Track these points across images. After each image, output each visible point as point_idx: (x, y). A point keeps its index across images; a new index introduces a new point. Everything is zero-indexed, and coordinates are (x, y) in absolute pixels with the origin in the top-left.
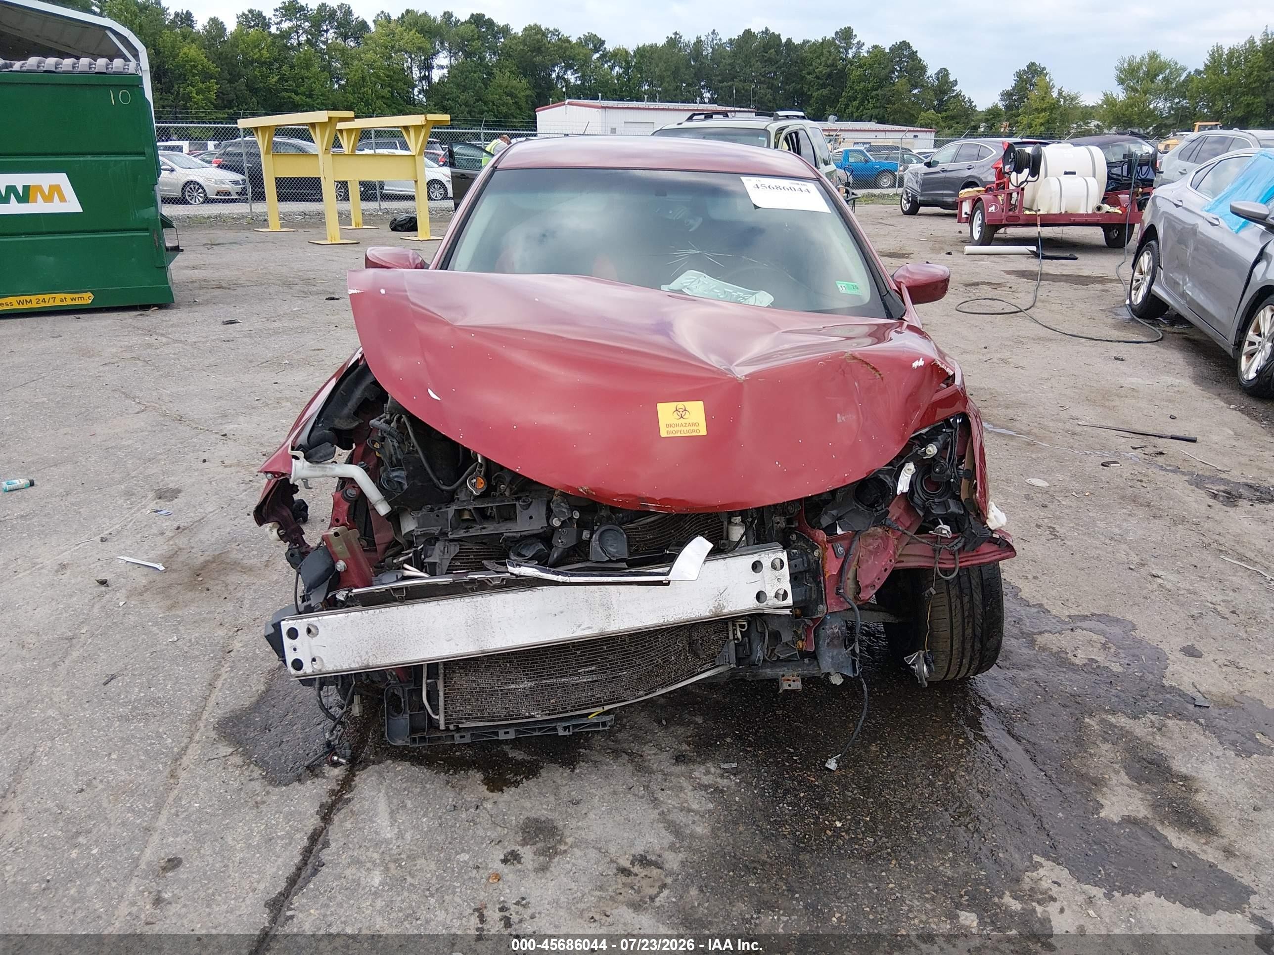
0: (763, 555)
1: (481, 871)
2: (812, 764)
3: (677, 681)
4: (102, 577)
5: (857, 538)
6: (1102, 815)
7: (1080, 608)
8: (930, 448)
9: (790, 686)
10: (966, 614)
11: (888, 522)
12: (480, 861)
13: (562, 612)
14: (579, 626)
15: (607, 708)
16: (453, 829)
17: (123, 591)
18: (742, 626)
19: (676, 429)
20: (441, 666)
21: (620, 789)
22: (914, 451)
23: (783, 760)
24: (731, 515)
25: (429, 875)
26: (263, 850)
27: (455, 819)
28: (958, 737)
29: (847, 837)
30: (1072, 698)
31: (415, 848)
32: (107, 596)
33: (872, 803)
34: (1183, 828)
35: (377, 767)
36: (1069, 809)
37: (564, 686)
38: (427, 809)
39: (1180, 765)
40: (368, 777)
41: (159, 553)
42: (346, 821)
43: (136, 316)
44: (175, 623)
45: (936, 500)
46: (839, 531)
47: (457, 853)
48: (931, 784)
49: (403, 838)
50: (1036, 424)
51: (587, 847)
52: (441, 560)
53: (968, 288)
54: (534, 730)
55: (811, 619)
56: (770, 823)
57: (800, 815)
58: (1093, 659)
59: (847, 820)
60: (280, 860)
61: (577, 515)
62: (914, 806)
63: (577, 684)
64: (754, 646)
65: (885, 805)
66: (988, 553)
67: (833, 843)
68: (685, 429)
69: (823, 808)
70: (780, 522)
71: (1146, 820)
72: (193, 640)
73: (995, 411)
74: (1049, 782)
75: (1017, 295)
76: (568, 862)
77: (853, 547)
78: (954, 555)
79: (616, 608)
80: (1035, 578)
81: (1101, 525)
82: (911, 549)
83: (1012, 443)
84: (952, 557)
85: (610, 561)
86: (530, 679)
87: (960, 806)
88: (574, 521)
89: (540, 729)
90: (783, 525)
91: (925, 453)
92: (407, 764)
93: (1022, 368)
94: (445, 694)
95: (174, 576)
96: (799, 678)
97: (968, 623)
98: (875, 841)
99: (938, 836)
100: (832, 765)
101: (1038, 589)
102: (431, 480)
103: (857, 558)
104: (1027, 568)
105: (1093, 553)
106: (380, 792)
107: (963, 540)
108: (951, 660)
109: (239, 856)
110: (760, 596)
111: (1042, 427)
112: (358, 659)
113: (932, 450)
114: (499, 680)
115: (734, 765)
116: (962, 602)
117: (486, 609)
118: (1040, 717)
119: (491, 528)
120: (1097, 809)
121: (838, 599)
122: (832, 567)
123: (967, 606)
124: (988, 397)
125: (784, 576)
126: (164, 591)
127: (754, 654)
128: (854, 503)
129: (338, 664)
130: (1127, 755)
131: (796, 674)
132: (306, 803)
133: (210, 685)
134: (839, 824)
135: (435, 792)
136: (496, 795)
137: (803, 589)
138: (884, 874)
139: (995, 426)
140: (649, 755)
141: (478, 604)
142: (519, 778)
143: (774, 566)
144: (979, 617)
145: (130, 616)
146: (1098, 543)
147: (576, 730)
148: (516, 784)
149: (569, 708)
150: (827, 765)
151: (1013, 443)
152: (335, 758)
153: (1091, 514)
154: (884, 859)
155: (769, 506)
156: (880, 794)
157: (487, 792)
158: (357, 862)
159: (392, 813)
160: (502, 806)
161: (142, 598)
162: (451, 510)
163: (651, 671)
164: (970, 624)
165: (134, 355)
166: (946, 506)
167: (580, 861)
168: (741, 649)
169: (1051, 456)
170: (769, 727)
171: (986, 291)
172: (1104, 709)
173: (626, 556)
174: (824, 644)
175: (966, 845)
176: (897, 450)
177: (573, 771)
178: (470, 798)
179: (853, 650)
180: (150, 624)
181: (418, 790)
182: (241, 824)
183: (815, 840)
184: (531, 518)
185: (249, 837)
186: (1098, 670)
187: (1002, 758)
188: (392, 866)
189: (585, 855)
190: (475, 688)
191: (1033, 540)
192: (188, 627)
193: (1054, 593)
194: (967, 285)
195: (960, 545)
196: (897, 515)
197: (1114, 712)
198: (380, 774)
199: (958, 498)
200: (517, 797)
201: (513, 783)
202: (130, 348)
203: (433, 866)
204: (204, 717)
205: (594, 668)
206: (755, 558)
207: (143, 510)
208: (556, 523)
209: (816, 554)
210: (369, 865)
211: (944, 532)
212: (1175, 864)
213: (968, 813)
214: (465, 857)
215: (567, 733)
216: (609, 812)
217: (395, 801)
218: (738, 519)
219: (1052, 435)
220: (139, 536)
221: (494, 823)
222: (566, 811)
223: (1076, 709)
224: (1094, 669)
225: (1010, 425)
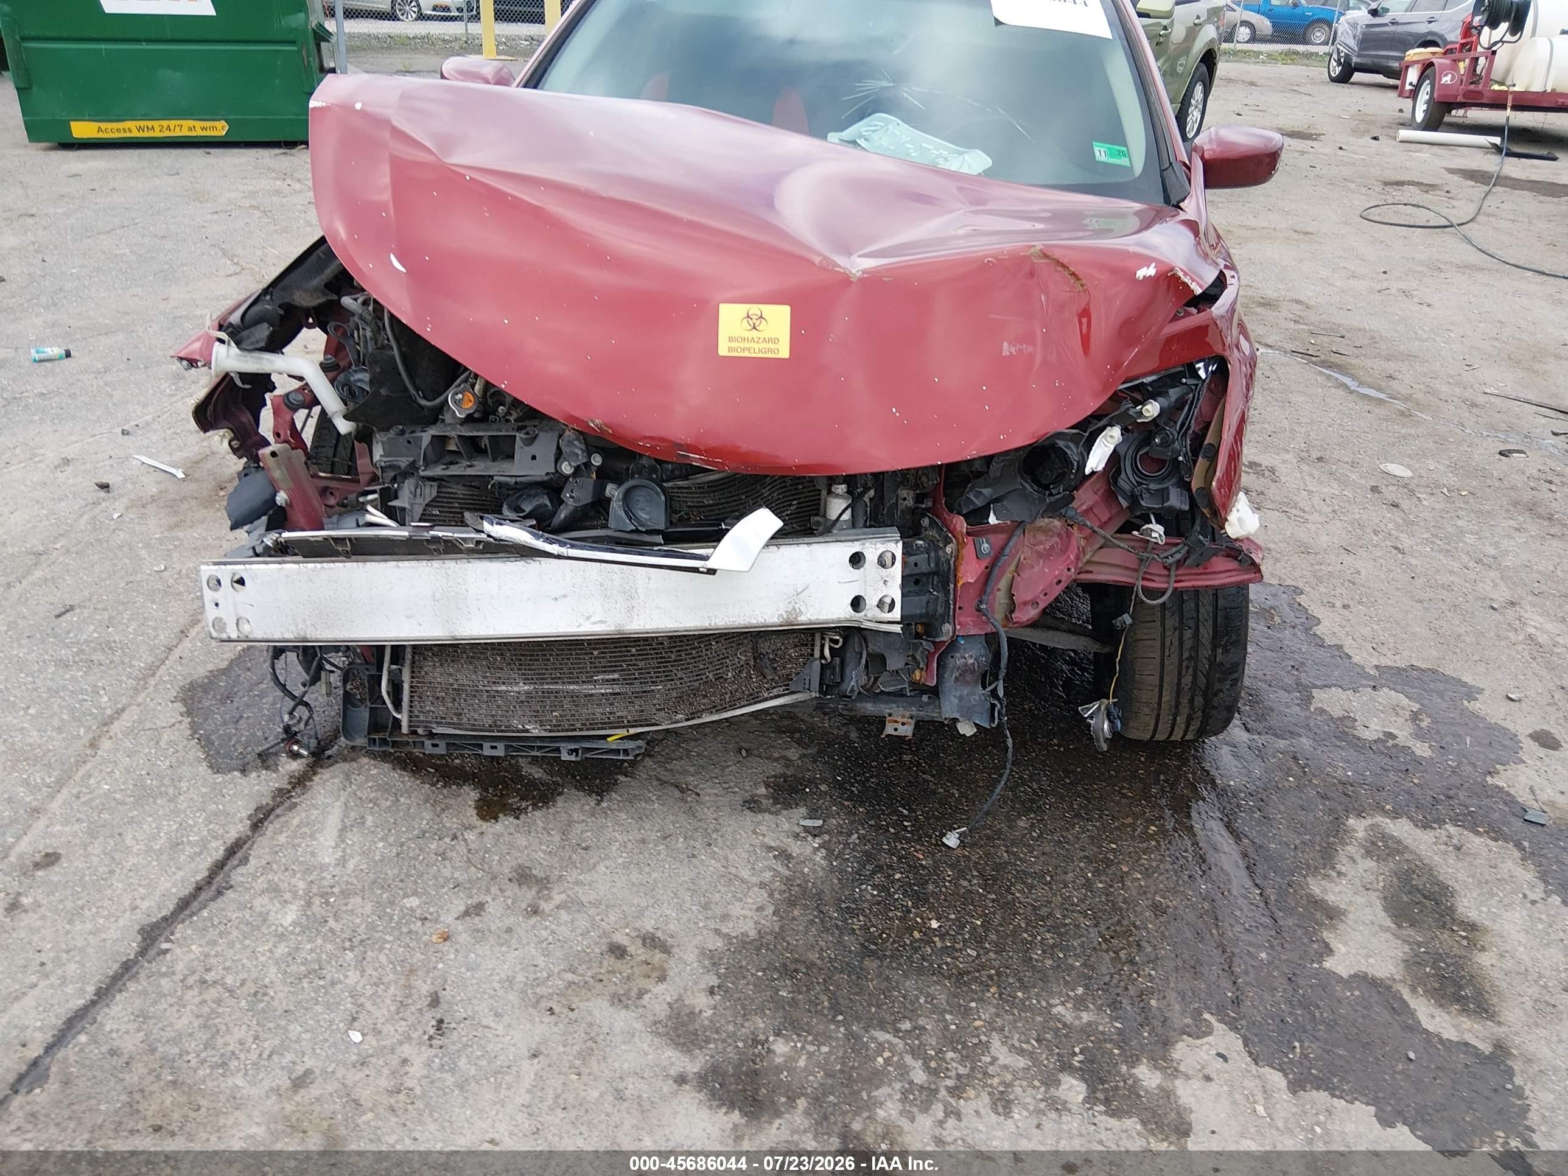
0: (868, 544)
1: (428, 924)
2: (926, 835)
3: (733, 707)
4: (104, 480)
5: (1019, 532)
6: (1327, 965)
7: (1397, 657)
8: (1148, 407)
9: (896, 730)
10: (1186, 655)
11: (1071, 513)
12: (431, 910)
13: (565, 596)
14: (588, 618)
15: (632, 731)
16: (413, 862)
17: (125, 500)
18: (833, 641)
19: (743, 345)
20: (409, 650)
21: (654, 836)
22: (1123, 409)
23: (888, 824)
24: (832, 480)
25: (358, 921)
26: (165, 857)
27: (421, 849)
28: (1151, 822)
29: (939, 945)
30: (1340, 787)
31: (355, 881)
32: (103, 504)
33: (993, 901)
34: (1443, 1001)
35: (346, 766)
36: (1279, 948)
37: (573, 696)
38: (390, 830)
39: (1468, 906)
40: (332, 777)
41: (186, 455)
42: (281, 832)
43: (276, 155)
44: (171, 547)
45: (1153, 486)
46: (992, 520)
47: (406, 896)
48: (1088, 885)
49: (344, 866)
50: (1422, 387)
51: (579, 911)
52: (412, 505)
53: (1387, 188)
54: (532, 748)
55: (934, 643)
56: (839, 910)
57: (885, 904)
58: (1390, 733)
59: (948, 919)
60: (181, 873)
61: (597, 460)
62: (1050, 914)
63: (592, 695)
64: (848, 671)
65: (1009, 907)
66: (1221, 572)
67: (916, 950)
68: (756, 346)
69: (920, 899)
70: (907, 497)
71: (1390, 983)
72: (184, 572)
73: (1369, 363)
74: (1262, 905)
75: (1454, 203)
76: (546, 928)
77: (1011, 544)
78: (1169, 570)
79: (642, 598)
80: (1346, 607)
81: (1470, 539)
82: (1104, 556)
83: (1377, 411)
84: (1166, 572)
85: (637, 531)
86: (526, 681)
87: (1119, 922)
88: (594, 469)
89: (540, 748)
90: (910, 503)
91: (1140, 413)
92: (387, 766)
93: (1429, 305)
94: (412, 687)
95: (193, 486)
96: (913, 722)
97: (1188, 667)
98: (978, 955)
99: (1070, 961)
100: (952, 840)
101: (1344, 623)
102: (406, 389)
103: (1016, 560)
104: (1338, 591)
105: (1442, 579)
106: (338, 800)
107: (1186, 548)
108: (1158, 715)
109: (132, 860)
110: (857, 603)
111: (1431, 391)
112: (292, 628)
113: (1152, 409)
114: (485, 677)
115: (819, 823)
116: (1181, 639)
117: (460, 580)
118: (1283, 808)
119: (481, 467)
120: (1321, 956)
121: (978, 616)
122: (969, 573)
123: (1188, 644)
124: (1366, 342)
125: (893, 578)
126: (172, 506)
127: (847, 680)
128: (1019, 479)
129: (268, 631)
130: (1395, 880)
131: (908, 714)
132: (240, 803)
133: (182, 632)
134: (935, 924)
135: (409, 809)
136: (484, 826)
137: (924, 598)
138: (973, 1004)
139: (1361, 384)
140: (709, 795)
141: (450, 572)
142: (524, 804)
143: (881, 563)
144: (1205, 661)
145: (121, 533)
146: (1456, 565)
147: (588, 756)
148: (517, 813)
149: (579, 726)
150: (944, 840)
151: (1381, 411)
152: (295, 748)
153: (1460, 523)
154: (982, 983)
155: (894, 473)
156: (1008, 890)
157: (475, 817)
158: (274, 890)
159: (343, 830)
160: (488, 841)
161: (143, 511)
162: (426, 437)
163: (698, 689)
164: (1191, 670)
165: (254, 203)
166: (1163, 494)
167: (563, 928)
168: (828, 672)
169: (1430, 435)
170: (887, 776)
171: (1412, 194)
172: (1383, 809)
173: (662, 526)
174: (950, 678)
175: (1107, 978)
176: (1091, 405)
177: (598, 803)
178: (451, 822)
179: (994, 693)
180: (140, 545)
181: (388, 804)
182: (150, 819)
183: (894, 942)
184: (534, 458)
185: (154, 838)
186: (1394, 751)
187: (1204, 861)
188: (317, 901)
189: (572, 921)
190: (451, 685)
191: (1362, 552)
192: (186, 554)
193: (1366, 631)
194: (1386, 184)
195: (1178, 556)
196: (1090, 503)
197: (1395, 815)
198: (348, 777)
199: (1187, 487)
200: (512, 830)
201: (513, 810)
202: (253, 194)
203: (368, 908)
204: (159, 674)
205: (616, 676)
206: (856, 547)
207: (188, 400)
208: (566, 468)
209: (948, 550)
210: (287, 896)
211: (1154, 535)
212: (1412, 1055)
213: (1128, 933)
214: (413, 902)
215: (573, 758)
216: (626, 866)
217: (353, 814)
218: (841, 489)
219: (1441, 404)
220: (169, 432)
221: (469, 860)
222: (570, 858)
223: (1340, 803)
224: (1388, 748)
225: (1383, 384)
